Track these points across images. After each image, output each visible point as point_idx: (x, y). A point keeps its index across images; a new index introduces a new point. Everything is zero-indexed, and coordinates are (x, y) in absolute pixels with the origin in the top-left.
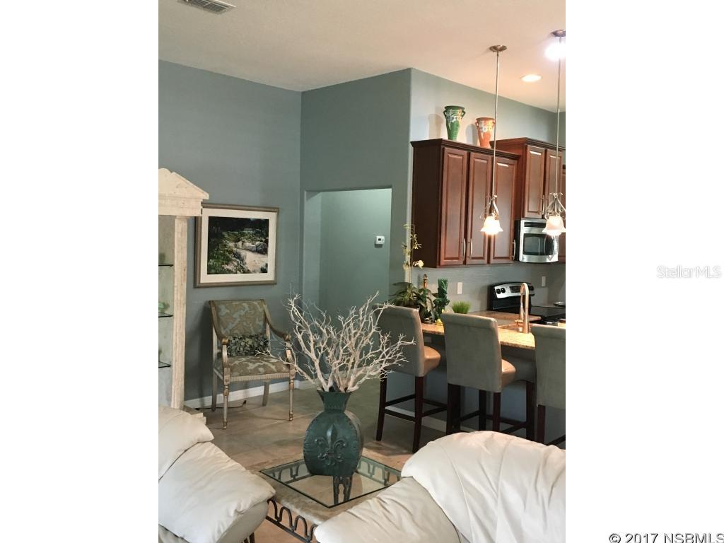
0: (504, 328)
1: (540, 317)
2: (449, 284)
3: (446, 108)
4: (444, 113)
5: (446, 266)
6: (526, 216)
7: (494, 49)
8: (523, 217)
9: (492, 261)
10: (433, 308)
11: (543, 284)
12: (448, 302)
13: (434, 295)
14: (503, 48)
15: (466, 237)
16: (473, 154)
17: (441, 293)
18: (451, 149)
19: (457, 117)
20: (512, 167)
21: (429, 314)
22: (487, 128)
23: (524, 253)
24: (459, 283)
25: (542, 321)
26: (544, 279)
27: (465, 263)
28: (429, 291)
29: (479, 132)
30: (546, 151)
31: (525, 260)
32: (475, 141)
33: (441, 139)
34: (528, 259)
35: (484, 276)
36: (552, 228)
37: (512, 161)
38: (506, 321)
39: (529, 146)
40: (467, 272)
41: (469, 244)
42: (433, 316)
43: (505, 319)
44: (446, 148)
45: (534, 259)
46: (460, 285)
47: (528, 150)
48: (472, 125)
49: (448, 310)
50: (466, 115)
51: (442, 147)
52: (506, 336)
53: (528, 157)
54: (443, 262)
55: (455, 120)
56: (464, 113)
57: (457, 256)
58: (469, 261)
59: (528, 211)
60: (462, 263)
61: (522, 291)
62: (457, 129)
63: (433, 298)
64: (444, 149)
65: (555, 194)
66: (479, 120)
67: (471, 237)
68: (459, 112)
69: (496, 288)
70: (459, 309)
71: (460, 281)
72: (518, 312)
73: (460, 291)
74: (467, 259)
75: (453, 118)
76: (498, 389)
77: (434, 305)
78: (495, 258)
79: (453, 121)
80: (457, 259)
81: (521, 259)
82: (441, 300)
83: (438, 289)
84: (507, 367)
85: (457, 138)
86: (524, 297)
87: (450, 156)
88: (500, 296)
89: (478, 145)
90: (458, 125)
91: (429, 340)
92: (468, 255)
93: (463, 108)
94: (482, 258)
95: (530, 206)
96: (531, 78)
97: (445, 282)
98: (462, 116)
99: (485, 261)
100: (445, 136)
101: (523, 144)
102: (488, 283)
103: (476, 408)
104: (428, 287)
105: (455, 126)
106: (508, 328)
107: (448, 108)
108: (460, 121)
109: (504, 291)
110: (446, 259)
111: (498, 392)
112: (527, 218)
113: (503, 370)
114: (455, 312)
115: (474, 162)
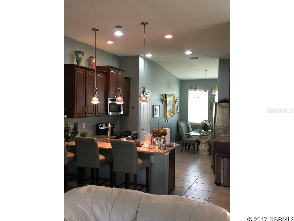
0: (101, 141)
1: (116, 136)
2: (79, 125)
3: (75, 51)
4: (75, 53)
5: (77, 117)
6: (110, 96)
7: (94, 29)
8: (109, 97)
9: (97, 114)
10: (71, 135)
11: (118, 123)
12: (78, 132)
13: (72, 129)
14: (98, 30)
15: (85, 105)
16: (87, 71)
17: (75, 128)
18: (78, 68)
19: (81, 56)
20: (104, 77)
21: (70, 138)
22: (94, 61)
23: (110, 111)
24: (83, 124)
25: (117, 138)
26: (118, 121)
27: (85, 115)
28: (70, 128)
29: (90, 62)
30: (117, 71)
31: (110, 114)
32: (89, 66)
33: (74, 64)
34: (112, 113)
35: (94, 121)
36: (119, 101)
37: (104, 75)
38: (102, 139)
39: (110, 69)
40: (87, 119)
41: (87, 108)
42: (71, 138)
43: (102, 138)
44: (76, 68)
45: (115, 113)
46: (84, 125)
47: (110, 70)
48: (88, 59)
49: (78, 136)
50: (84, 55)
51: (74, 67)
52: (101, 145)
53: (110, 73)
54: (76, 115)
55: (80, 57)
56: (83, 54)
57: (82, 113)
58: (87, 115)
59: (111, 95)
60: (84, 116)
61: (108, 126)
62: (81, 61)
63: (72, 131)
64: (75, 68)
65: (119, 88)
66: (90, 57)
67: (88, 105)
68: (81, 54)
69: (99, 125)
70: (83, 135)
71: (84, 123)
72: (107, 135)
73: (84, 127)
74: (86, 114)
75: (79, 56)
76: (98, 167)
77: (72, 134)
78: (98, 113)
79: (79, 57)
80: (82, 114)
81: (109, 114)
82: (75, 131)
83: (74, 127)
84: (101, 157)
85: (81, 64)
86: (109, 128)
87: (78, 71)
88: (100, 129)
89: (90, 67)
90: (81, 59)
91: (69, 148)
92: (87, 112)
93: (83, 52)
94: (93, 113)
95: (112, 92)
96: (110, 43)
97: (77, 124)
98: (83, 55)
99: (94, 114)
100: (76, 63)
101: (108, 68)
102: (96, 123)
103: (90, 175)
104: (69, 126)
105: (80, 59)
106: (104, 141)
107: (76, 52)
108: (82, 57)
109: (102, 126)
110: (77, 114)
111: (98, 168)
112: (110, 97)
113: (100, 159)
114: (81, 136)
115: (88, 74)
